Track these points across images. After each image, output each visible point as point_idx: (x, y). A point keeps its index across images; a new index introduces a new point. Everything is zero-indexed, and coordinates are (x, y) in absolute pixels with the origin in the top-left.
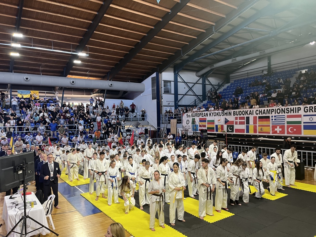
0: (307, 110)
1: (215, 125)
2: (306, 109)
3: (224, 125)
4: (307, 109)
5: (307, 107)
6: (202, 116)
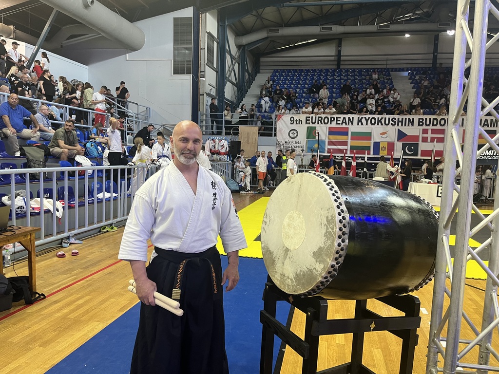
1: (372, 142)
3: (396, 142)
6: (337, 123)
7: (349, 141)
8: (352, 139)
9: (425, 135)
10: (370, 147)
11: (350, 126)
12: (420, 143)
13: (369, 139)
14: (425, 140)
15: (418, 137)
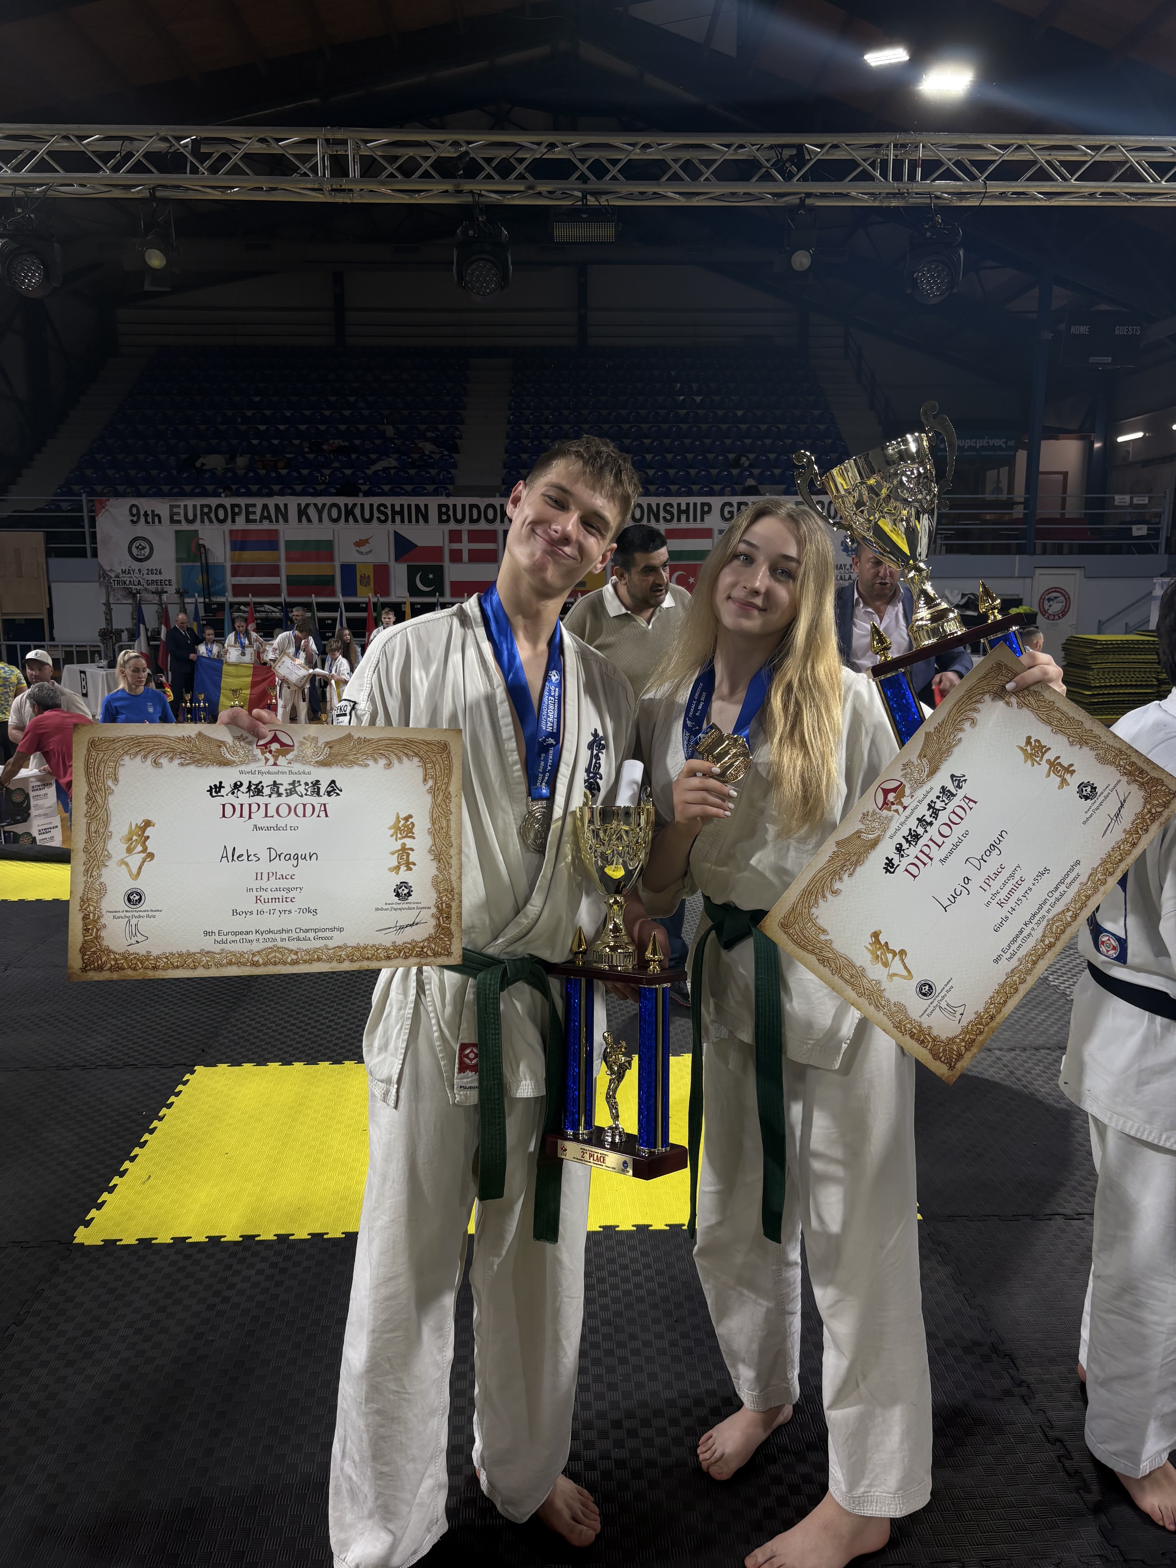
0: (729, 512)
1: (337, 564)
2: (727, 509)
3: (392, 564)
4: (730, 509)
5: (731, 505)
6: (248, 520)
7: (283, 564)
8: (288, 559)
9: (456, 546)
10: (333, 577)
11: (280, 526)
12: (446, 563)
13: (331, 558)
14: (456, 556)
15: (440, 549)
